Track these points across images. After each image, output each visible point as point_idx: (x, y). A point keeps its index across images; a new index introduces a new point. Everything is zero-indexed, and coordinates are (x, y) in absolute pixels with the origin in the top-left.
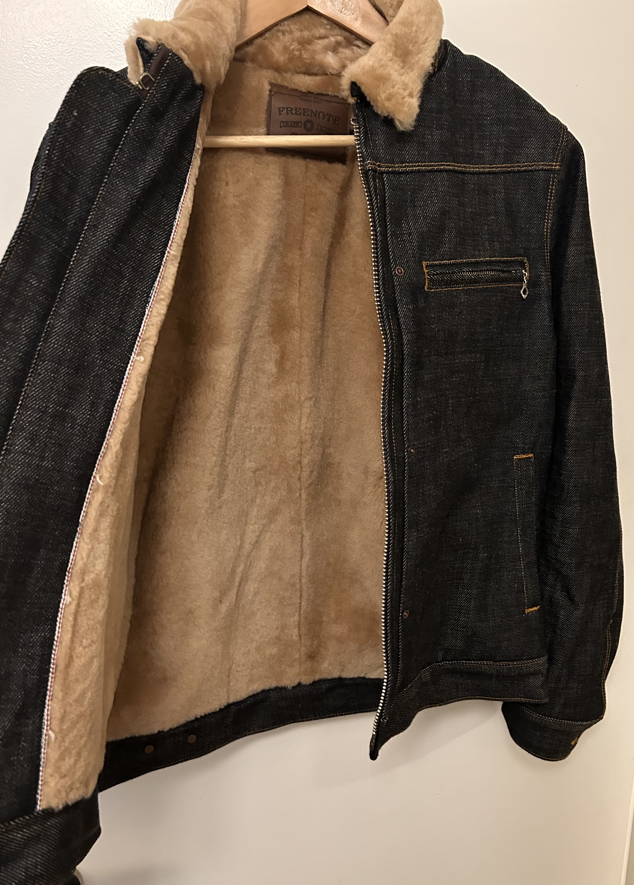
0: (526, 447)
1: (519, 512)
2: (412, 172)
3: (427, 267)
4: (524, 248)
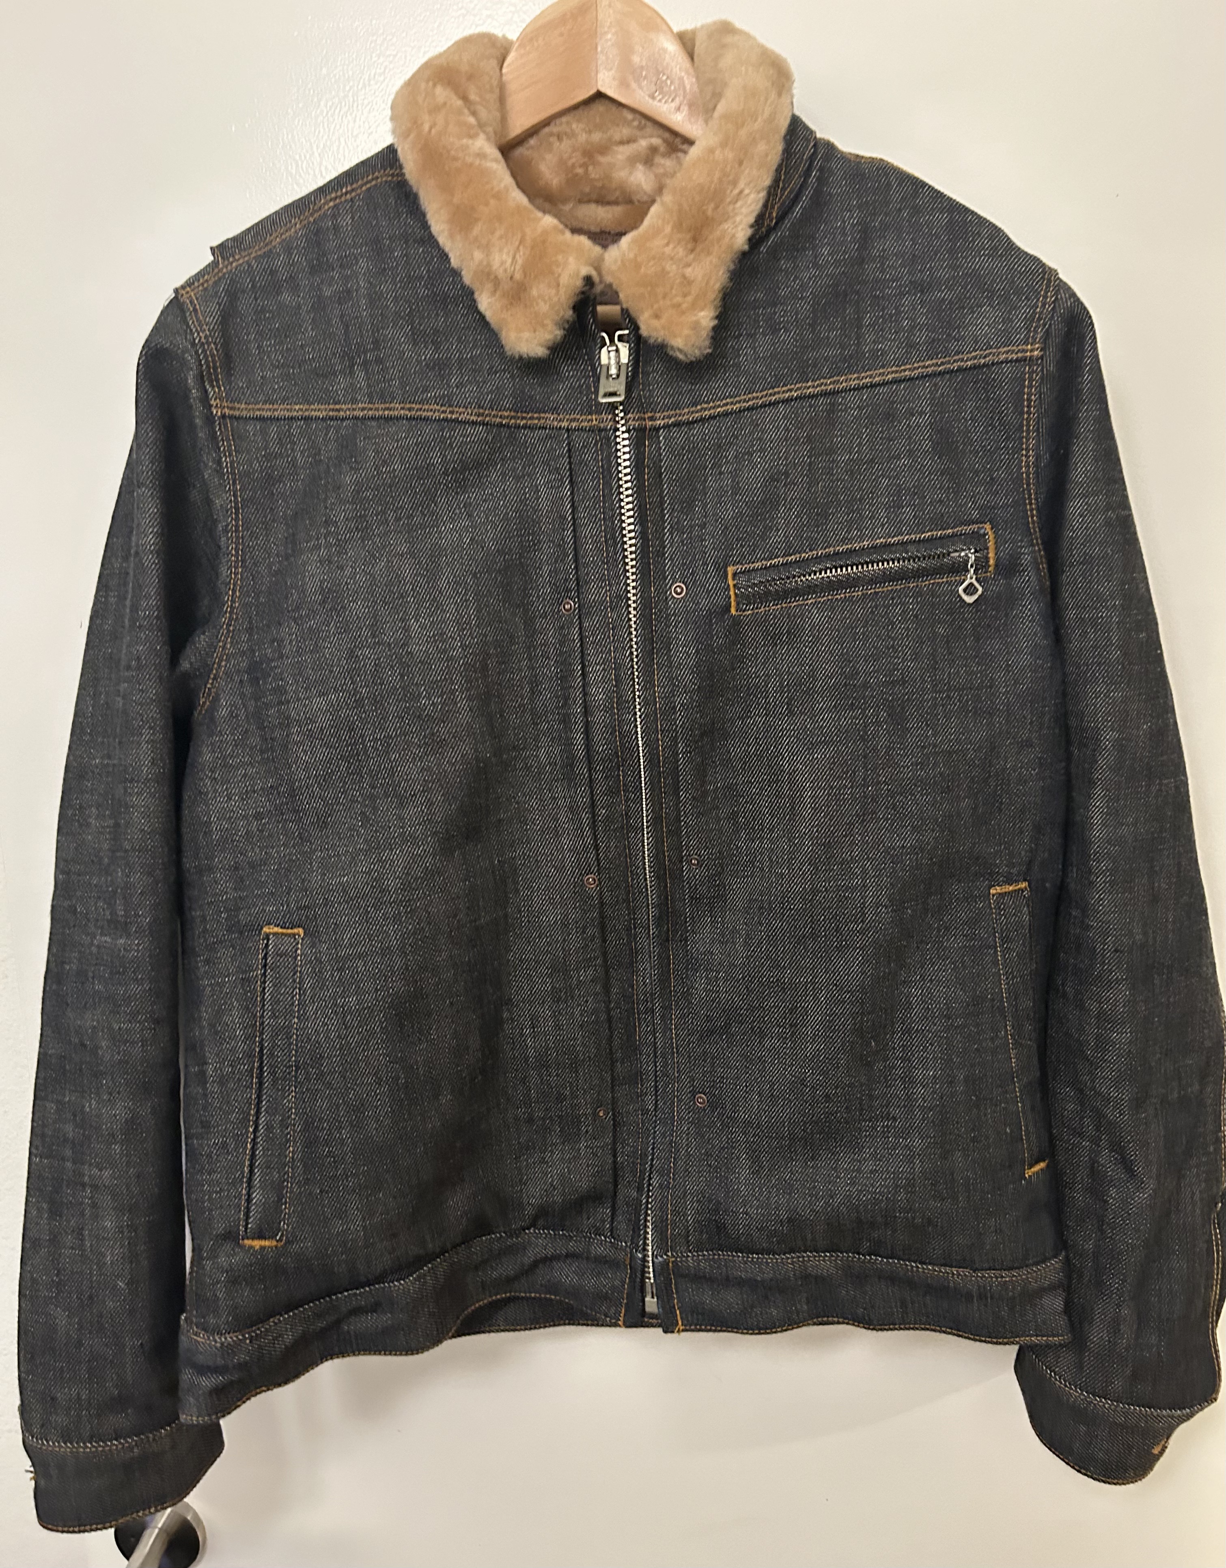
0: (1014, 871)
1: (1009, 992)
3: (735, 575)
4: (980, 508)
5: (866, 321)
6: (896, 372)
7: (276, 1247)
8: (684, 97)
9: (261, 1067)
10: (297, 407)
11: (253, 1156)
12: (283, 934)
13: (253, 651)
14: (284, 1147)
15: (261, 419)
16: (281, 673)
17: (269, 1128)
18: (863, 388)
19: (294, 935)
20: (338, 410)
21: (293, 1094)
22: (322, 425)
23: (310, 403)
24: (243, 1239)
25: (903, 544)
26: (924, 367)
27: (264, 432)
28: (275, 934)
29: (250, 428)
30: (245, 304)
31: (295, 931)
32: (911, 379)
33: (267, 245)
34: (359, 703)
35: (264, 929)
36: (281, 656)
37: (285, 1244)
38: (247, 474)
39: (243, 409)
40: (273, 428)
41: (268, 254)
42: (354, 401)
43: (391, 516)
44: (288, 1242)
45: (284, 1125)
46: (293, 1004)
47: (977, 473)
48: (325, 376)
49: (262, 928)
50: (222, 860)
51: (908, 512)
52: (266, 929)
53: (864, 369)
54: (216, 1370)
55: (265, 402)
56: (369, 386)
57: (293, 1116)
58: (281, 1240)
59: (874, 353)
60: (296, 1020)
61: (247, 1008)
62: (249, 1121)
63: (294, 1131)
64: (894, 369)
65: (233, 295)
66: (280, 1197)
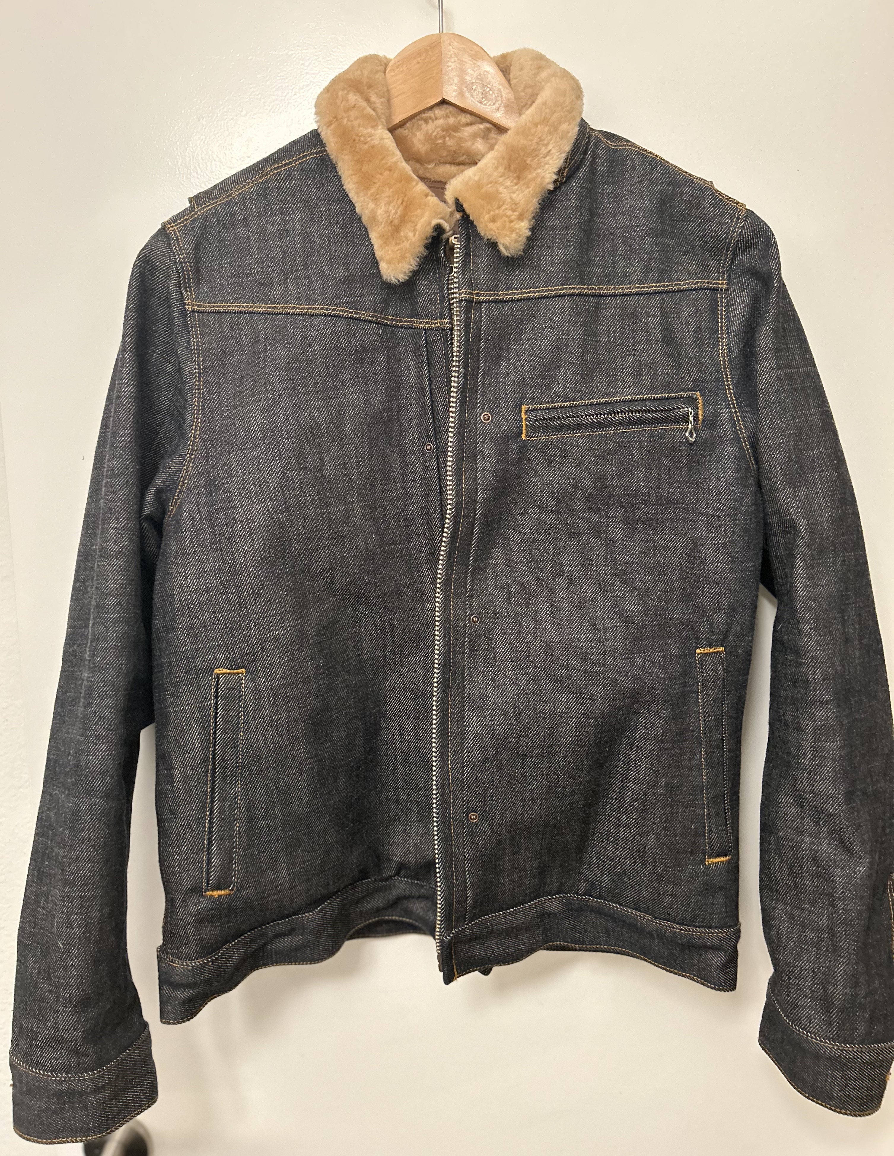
0: (714, 637)
1: (705, 727)
2: (519, 300)
3: (527, 411)
4: (694, 381)
5: (619, 253)
6: (638, 287)
7: (229, 895)
8: (502, 101)
9: (214, 769)
10: (244, 305)
11: (210, 832)
12: (229, 674)
13: (209, 473)
14: (231, 824)
15: (219, 313)
16: (230, 488)
17: (221, 811)
18: (617, 295)
19: (238, 674)
20: (273, 308)
21: (239, 786)
22: (261, 317)
23: (254, 302)
24: (205, 892)
25: (643, 400)
26: (656, 286)
27: (221, 322)
28: (223, 674)
29: (211, 319)
30: (212, 236)
31: (240, 671)
32: (647, 293)
33: (228, 196)
34: (288, 509)
35: (215, 671)
36: (230, 476)
37: (235, 892)
38: (208, 350)
39: (207, 307)
40: (227, 319)
41: (229, 203)
42: (286, 302)
43: (311, 381)
44: (238, 890)
45: (232, 808)
46: (238, 723)
47: (690, 359)
48: (265, 285)
49: (213, 671)
50: (182, 621)
51: (647, 380)
52: (216, 671)
53: (618, 283)
54: (188, 986)
55: (222, 301)
56: (298, 293)
57: (239, 802)
58: (232, 889)
59: (625, 275)
60: (242, 734)
61: (203, 727)
62: (206, 808)
63: (240, 812)
64: (637, 285)
65: (204, 230)
66: (231, 859)
